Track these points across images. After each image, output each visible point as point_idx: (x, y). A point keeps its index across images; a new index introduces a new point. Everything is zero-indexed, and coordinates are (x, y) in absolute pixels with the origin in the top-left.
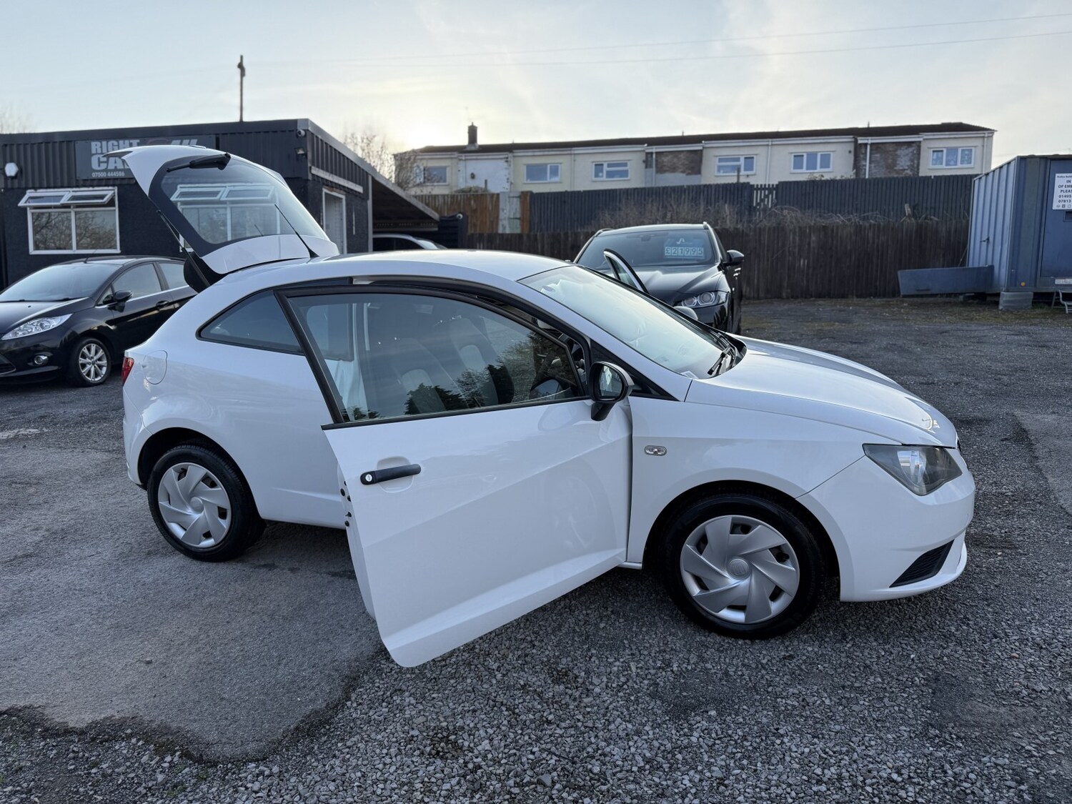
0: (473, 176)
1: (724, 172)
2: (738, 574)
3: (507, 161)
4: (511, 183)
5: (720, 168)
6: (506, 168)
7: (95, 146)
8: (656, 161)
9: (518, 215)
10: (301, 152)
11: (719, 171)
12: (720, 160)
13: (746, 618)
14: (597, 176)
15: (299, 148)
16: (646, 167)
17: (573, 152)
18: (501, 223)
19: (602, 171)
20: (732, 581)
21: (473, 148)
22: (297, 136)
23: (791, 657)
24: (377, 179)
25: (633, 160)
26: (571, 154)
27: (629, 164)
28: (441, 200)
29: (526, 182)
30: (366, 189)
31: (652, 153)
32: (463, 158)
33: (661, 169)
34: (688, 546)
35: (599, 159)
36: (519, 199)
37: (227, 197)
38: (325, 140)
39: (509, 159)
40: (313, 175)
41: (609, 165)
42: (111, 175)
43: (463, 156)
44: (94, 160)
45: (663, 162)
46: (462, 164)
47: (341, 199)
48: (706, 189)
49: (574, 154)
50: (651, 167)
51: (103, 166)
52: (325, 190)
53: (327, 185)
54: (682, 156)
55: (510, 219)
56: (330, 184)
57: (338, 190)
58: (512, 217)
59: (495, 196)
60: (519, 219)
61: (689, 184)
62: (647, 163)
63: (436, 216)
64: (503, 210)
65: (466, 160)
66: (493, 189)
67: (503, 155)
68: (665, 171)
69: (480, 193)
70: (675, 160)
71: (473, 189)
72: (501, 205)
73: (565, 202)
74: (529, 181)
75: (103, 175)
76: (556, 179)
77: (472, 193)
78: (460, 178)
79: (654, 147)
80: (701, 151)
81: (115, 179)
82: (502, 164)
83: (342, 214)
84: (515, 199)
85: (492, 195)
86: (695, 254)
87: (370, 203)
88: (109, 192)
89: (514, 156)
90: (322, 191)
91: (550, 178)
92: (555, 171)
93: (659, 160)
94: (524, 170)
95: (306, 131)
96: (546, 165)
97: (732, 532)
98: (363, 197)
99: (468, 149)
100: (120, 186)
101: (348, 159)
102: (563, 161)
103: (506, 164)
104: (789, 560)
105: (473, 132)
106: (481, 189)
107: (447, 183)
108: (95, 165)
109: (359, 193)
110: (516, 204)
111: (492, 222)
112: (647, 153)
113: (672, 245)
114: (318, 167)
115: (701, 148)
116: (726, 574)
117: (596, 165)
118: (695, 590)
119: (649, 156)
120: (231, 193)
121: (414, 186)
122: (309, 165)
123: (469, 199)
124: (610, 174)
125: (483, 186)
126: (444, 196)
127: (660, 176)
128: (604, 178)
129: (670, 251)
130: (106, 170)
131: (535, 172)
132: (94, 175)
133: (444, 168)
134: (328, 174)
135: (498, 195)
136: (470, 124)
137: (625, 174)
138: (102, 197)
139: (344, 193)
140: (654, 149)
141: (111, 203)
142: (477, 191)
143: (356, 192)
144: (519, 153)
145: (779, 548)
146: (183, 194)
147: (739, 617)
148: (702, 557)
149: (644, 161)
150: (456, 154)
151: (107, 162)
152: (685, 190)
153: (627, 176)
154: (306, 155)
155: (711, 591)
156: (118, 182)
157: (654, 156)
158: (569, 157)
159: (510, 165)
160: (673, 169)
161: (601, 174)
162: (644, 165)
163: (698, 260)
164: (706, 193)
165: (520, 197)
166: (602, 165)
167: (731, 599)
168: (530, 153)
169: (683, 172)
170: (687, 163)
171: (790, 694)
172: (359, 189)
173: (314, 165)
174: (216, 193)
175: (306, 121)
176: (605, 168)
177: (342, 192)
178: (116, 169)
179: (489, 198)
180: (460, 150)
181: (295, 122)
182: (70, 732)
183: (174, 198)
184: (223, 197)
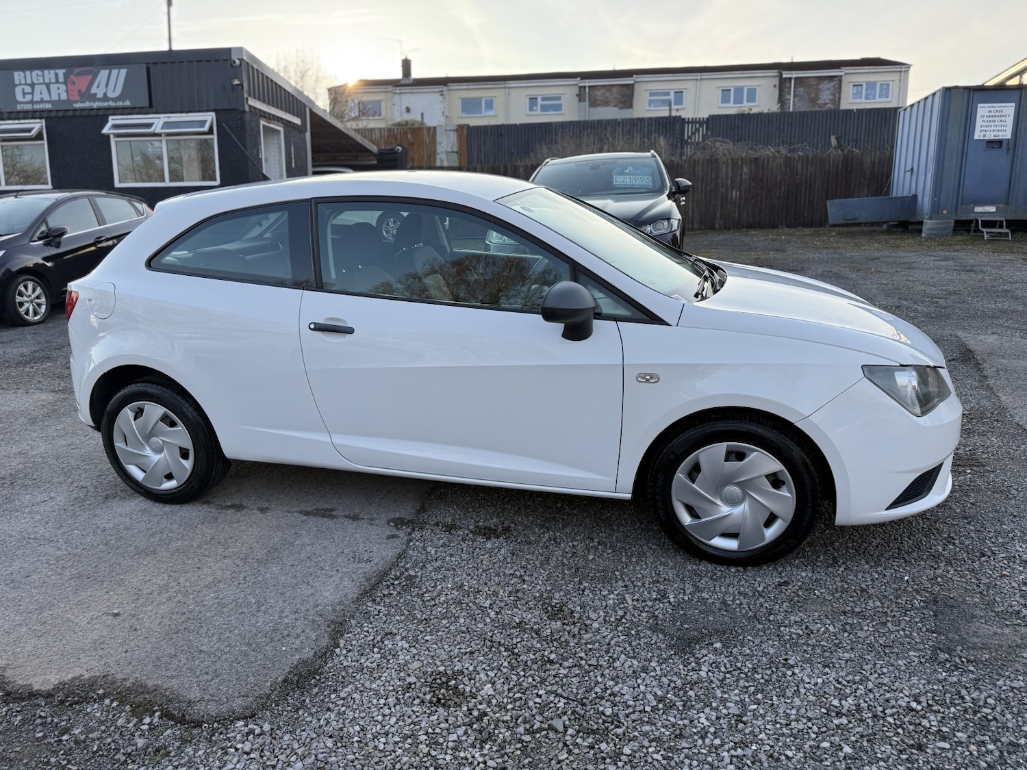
0: (408, 110)
1: (655, 106)
2: (733, 502)
3: (442, 95)
4: (447, 117)
5: (650, 102)
6: (442, 102)
7: (18, 76)
8: (589, 95)
9: (456, 149)
10: (236, 82)
11: (650, 105)
12: (651, 94)
13: (739, 546)
14: (531, 109)
15: (234, 78)
16: (580, 101)
17: (507, 86)
18: (438, 157)
19: (536, 105)
20: (725, 509)
21: (407, 82)
22: (232, 66)
23: (786, 583)
24: (315, 110)
25: (567, 93)
26: (505, 88)
27: (562, 97)
28: (378, 133)
29: (461, 115)
30: (304, 122)
31: (585, 87)
32: (398, 91)
33: (594, 104)
34: (680, 476)
35: (533, 92)
36: (455, 132)
37: (162, 128)
38: (261, 70)
39: (444, 93)
40: (250, 106)
41: (543, 99)
42: (37, 107)
43: (398, 90)
44: (18, 91)
45: (596, 95)
46: (396, 98)
47: (279, 131)
48: (639, 123)
49: (509, 88)
50: (584, 101)
51: (28, 98)
52: (262, 122)
53: (265, 117)
54: (614, 90)
55: (447, 152)
56: (267, 115)
57: (276, 122)
58: (449, 150)
59: (432, 130)
60: (457, 152)
61: (623, 117)
62: (580, 97)
63: (374, 149)
64: (440, 143)
65: (400, 93)
66: (429, 122)
67: (437, 88)
68: (598, 105)
69: (416, 126)
70: (608, 94)
71: (410, 122)
72: (439, 139)
73: (501, 135)
74: (464, 115)
75: (28, 107)
76: (491, 113)
77: (408, 126)
78: (395, 111)
79: (587, 81)
80: (633, 85)
81: (42, 111)
82: (437, 97)
83: (280, 147)
84: (452, 133)
85: (429, 129)
86: (643, 183)
87: (308, 135)
88: (37, 125)
89: (449, 90)
90: (259, 123)
91: (486, 111)
92: (490, 105)
93: (592, 94)
94: (458, 104)
95: (241, 60)
96: (481, 98)
97: (726, 460)
98: (300, 130)
99: (403, 82)
100: (47, 119)
101: (284, 90)
102: (497, 94)
103: (441, 97)
104: (784, 487)
105: (406, 65)
106: (418, 122)
107: (382, 117)
108: (19, 97)
109: (297, 125)
110: (453, 137)
111: (429, 156)
112: (580, 87)
113: (620, 175)
114: (255, 98)
115: (632, 82)
116: (719, 502)
117: (530, 99)
118: (686, 519)
119: (582, 89)
120: (167, 125)
121: (349, 120)
122: (246, 96)
123: (406, 133)
124: (544, 108)
125: (419, 119)
126: (380, 129)
127: (593, 110)
128: (539, 112)
129: (618, 180)
130: (32, 102)
131: (470, 106)
132: (19, 107)
133: (379, 102)
134: (265, 105)
135: (435, 128)
136: (404, 58)
137: (558, 108)
138: (29, 130)
139: (282, 125)
140: (587, 83)
141: (39, 137)
142: (413, 125)
143: (294, 124)
144: (454, 86)
145: (775, 474)
146: (115, 126)
147: (732, 544)
148: (694, 486)
149: (577, 95)
150: (390, 88)
151: (32, 93)
152: (619, 123)
153: (561, 110)
154: (241, 85)
155: (704, 520)
156: (45, 115)
157: (587, 89)
158: (503, 91)
159: (445, 99)
160: (606, 103)
161: (535, 108)
162: (577, 99)
163: (647, 188)
164: (639, 126)
165: (457, 130)
166: (536, 98)
167: (723, 527)
168: (464, 86)
169: (616, 106)
170: (619, 97)
171: (792, 622)
172: (297, 121)
173: (250, 95)
174: (149, 125)
175: (241, 49)
176: (540, 102)
177: (280, 124)
178: (42, 101)
179: (425, 132)
180: (395, 83)
181: (228, 51)
182: (35, 695)
183: (105, 131)
184: (157, 128)
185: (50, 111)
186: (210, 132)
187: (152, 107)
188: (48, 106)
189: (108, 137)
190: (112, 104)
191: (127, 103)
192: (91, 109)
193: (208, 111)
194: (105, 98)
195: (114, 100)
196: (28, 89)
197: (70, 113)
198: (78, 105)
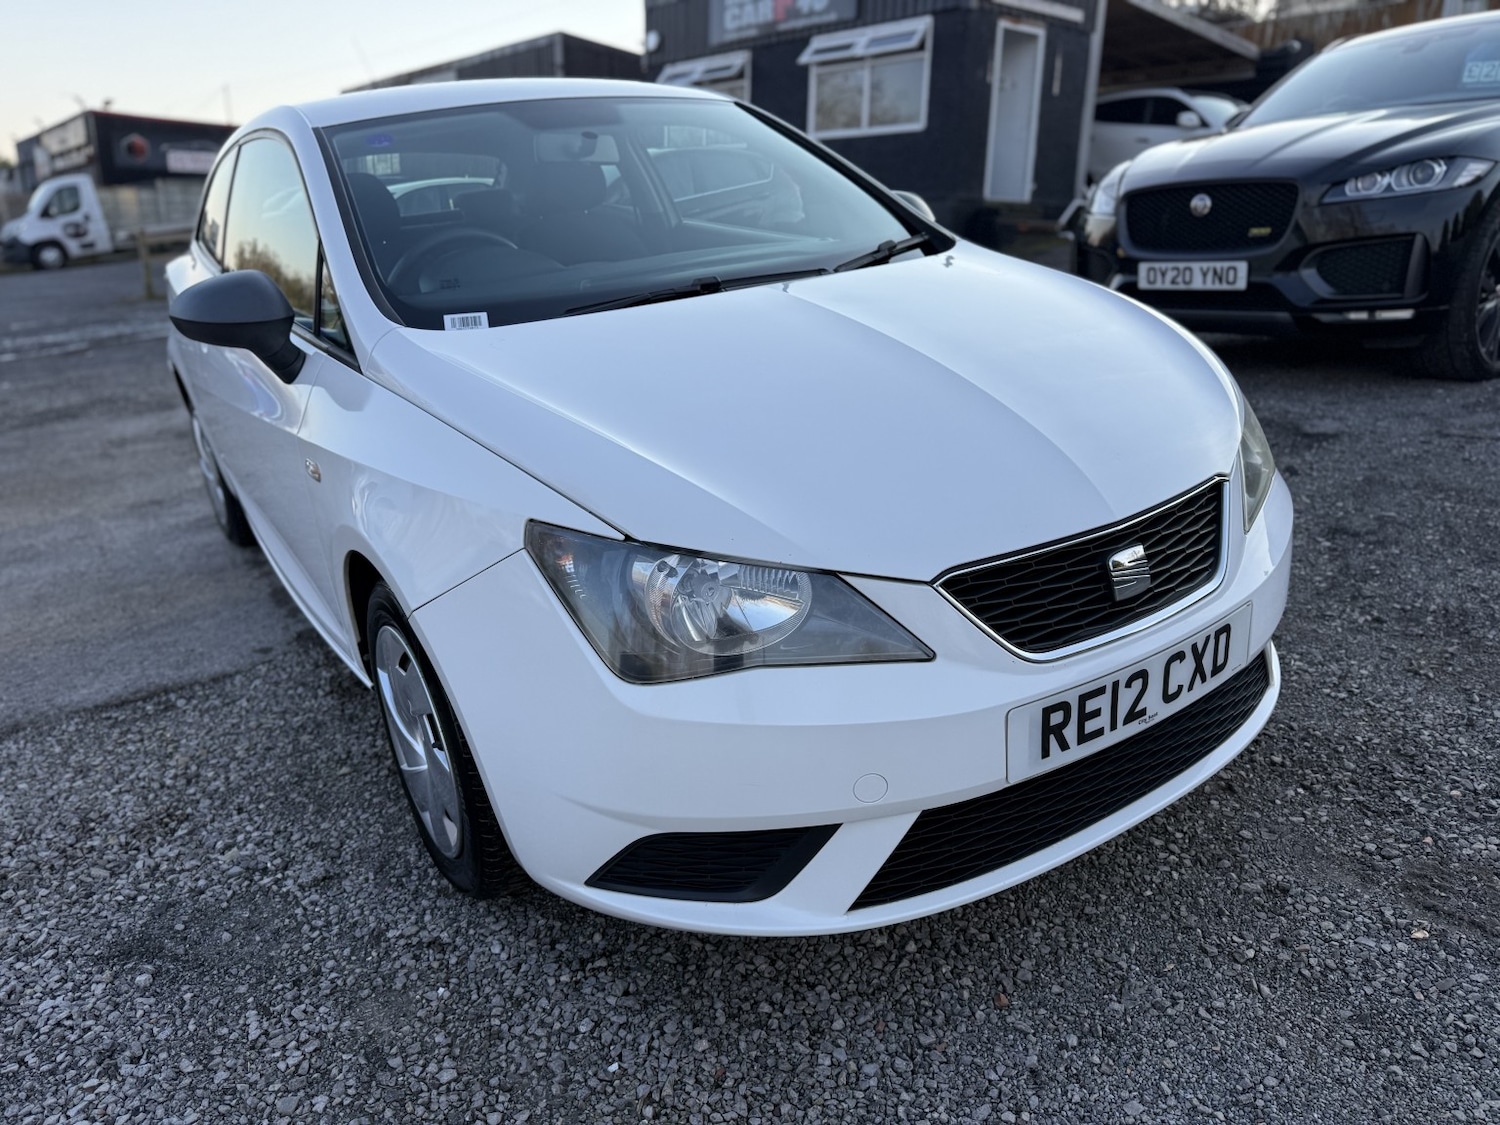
30: (1091, 16)
37: (866, 48)
47: (1033, 38)
51: (737, 23)
52: (1003, 24)
53: (1010, 15)
56: (1016, 12)
57: (1031, 22)
63: (1250, 50)
75: (736, 35)
81: (748, 40)
83: (1036, 62)
87: (1097, 38)
88: (742, 59)
90: (997, 25)
98: (1081, 32)
100: (753, 49)
108: (728, 23)
109: (1076, 23)
113: (1486, 59)
120: (874, 42)
129: (1478, 72)
130: (740, 29)
138: (729, 67)
139: (1043, 26)
141: (740, 75)
143: (1068, 21)
145: (431, 717)
146: (819, 52)
151: (740, 17)
156: (751, 44)
172: (1075, 15)
174: (847, 47)
177: (1039, 24)
178: (749, 27)
183: (805, 58)
184: (858, 51)
185: (753, 39)
186: (921, 47)
187: (860, 20)
188: (752, 33)
189: (805, 69)
190: (816, 20)
191: (832, 17)
192: (793, 31)
193: (924, 13)
194: (811, 13)
195: (821, 13)
196: (736, 11)
197: (774, 40)
198: (783, 27)
